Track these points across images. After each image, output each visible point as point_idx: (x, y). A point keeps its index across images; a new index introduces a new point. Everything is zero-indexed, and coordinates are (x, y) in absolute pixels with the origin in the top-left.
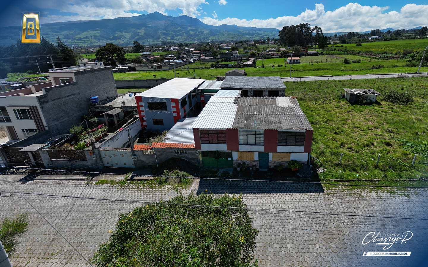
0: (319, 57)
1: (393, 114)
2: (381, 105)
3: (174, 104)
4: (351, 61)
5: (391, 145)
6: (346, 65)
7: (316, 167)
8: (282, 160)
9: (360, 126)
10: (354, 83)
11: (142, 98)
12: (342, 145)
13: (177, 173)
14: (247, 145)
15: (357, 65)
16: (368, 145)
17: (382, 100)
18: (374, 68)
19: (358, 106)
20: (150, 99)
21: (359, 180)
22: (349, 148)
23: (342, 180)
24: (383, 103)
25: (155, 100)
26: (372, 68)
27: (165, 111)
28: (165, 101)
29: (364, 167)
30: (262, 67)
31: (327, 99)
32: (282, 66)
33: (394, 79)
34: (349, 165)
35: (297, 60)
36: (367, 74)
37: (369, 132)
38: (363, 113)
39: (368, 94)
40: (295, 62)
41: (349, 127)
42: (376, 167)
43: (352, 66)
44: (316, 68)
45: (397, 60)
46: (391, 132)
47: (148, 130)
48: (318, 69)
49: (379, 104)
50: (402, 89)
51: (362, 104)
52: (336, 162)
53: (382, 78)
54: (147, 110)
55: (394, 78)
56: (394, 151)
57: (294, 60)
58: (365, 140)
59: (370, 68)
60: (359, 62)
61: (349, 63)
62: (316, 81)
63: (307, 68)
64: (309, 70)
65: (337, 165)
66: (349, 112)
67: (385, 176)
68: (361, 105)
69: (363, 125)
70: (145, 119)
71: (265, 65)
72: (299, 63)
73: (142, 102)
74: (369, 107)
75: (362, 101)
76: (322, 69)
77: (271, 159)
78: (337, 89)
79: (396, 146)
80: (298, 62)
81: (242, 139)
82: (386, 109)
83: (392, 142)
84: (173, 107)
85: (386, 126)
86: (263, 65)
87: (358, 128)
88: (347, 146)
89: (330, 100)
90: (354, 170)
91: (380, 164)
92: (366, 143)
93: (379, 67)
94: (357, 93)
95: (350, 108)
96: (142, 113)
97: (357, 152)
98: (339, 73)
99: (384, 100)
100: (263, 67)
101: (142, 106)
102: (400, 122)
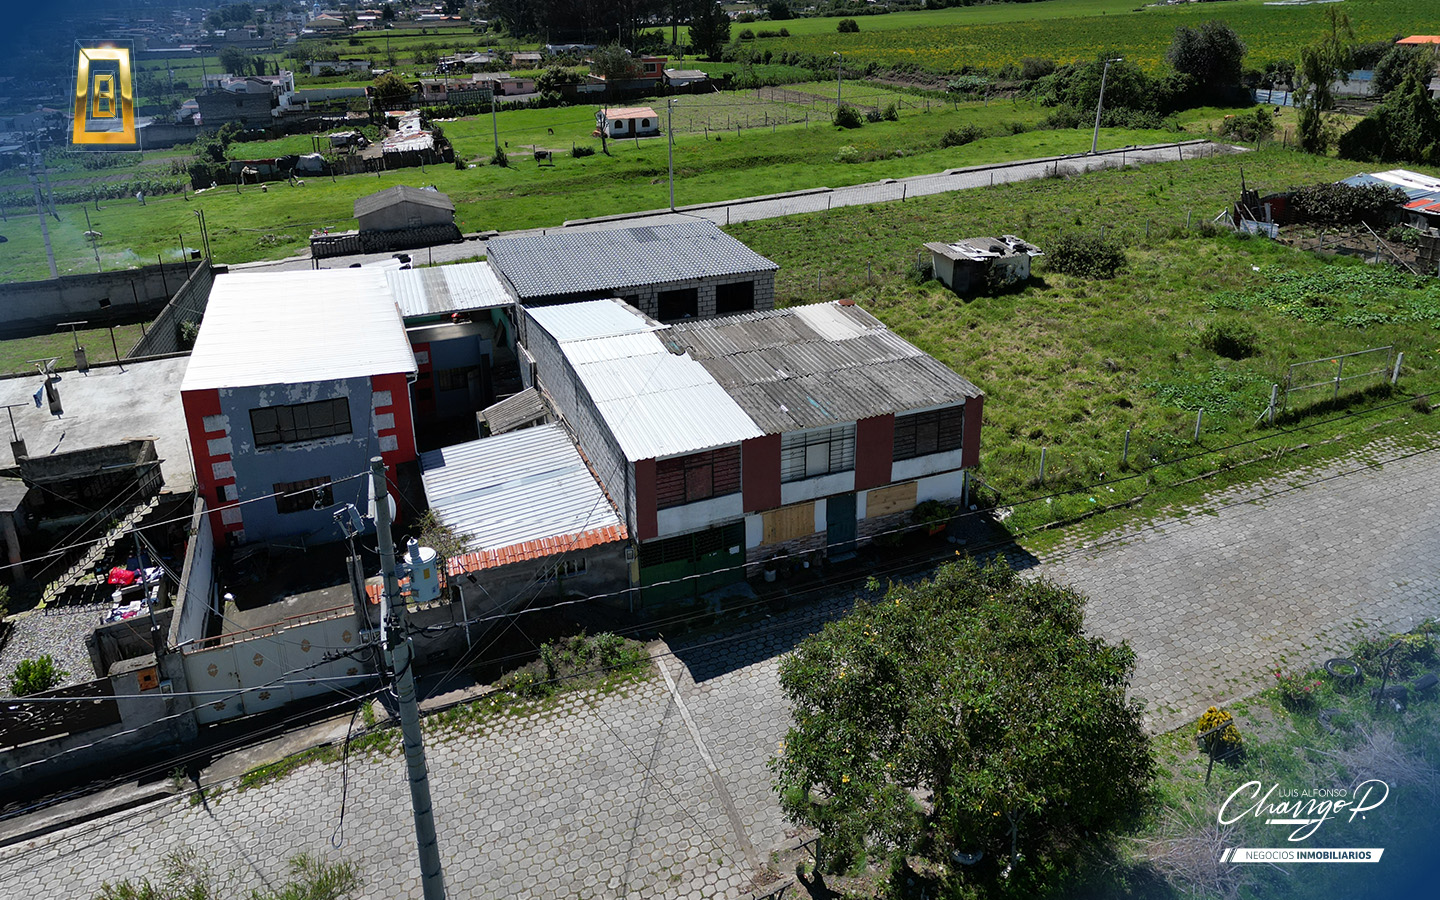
0: (719, 96)
1: (1094, 311)
2: (1048, 287)
3: (384, 398)
4: (864, 113)
5: (1129, 405)
6: (847, 133)
7: (987, 506)
8: (894, 509)
9: (1029, 367)
10: (923, 212)
11: (222, 395)
12: (1013, 432)
13: (579, 644)
14: (806, 478)
15: (886, 129)
16: (1076, 418)
17: (1044, 270)
18: (953, 140)
19: (988, 301)
20: (263, 395)
21: (1101, 510)
22: (1035, 436)
23: (1063, 521)
24: (1051, 279)
25: (295, 397)
26: (946, 144)
27: (341, 440)
28: (344, 392)
29: (1098, 477)
30: (494, 162)
31: (879, 288)
32: (589, 152)
33: (1035, 184)
34: (1063, 480)
35: (646, 122)
36: (943, 168)
37: (1062, 379)
38: (1013, 323)
39: (1008, 254)
40: (639, 127)
41: (1001, 375)
42: (1124, 468)
43: (870, 133)
44: (740, 154)
45: (1009, 100)
46: (1115, 370)
47: (249, 543)
48: (752, 162)
49: (1040, 284)
50: (1079, 223)
51: (998, 293)
52: (1028, 478)
53: (1002, 180)
54: (246, 447)
55: (1036, 179)
56: (1144, 417)
57: (632, 121)
58: (1062, 406)
59: (938, 140)
60: (891, 116)
61: (857, 125)
62: (787, 220)
63: (708, 159)
64: (717, 166)
65: (1036, 485)
66: (973, 326)
67: (1153, 481)
68: (995, 296)
69: (1038, 361)
70: (231, 491)
71: (510, 154)
72: (656, 133)
73: (220, 413)
74: (1020, 301)
75: (995, 282)
76: (769, 161)
77: (861, 512)
78: (880, 246)
79: (1141, 405)
80: (648, 129)
81: (788, 464)
82: (1068, 299)
83: (1128, 394)
84: (381, 410)
85: (1098, 355)
86: (499, 150)
87: (1026, 373)
88: (1025, 432)
89: (890, 293)
90: (1078, 488)
91: (1131, 458)
92: (1070, 412)
93: (969, 137)
94: (973, 256)
95: (967, 310)
96: (215, 466)
97: (1058, 441)
98: (845, 172)
99: (1050, 268)
100: (501, 160)
101: (221, 434)
102: (1121, 334)
